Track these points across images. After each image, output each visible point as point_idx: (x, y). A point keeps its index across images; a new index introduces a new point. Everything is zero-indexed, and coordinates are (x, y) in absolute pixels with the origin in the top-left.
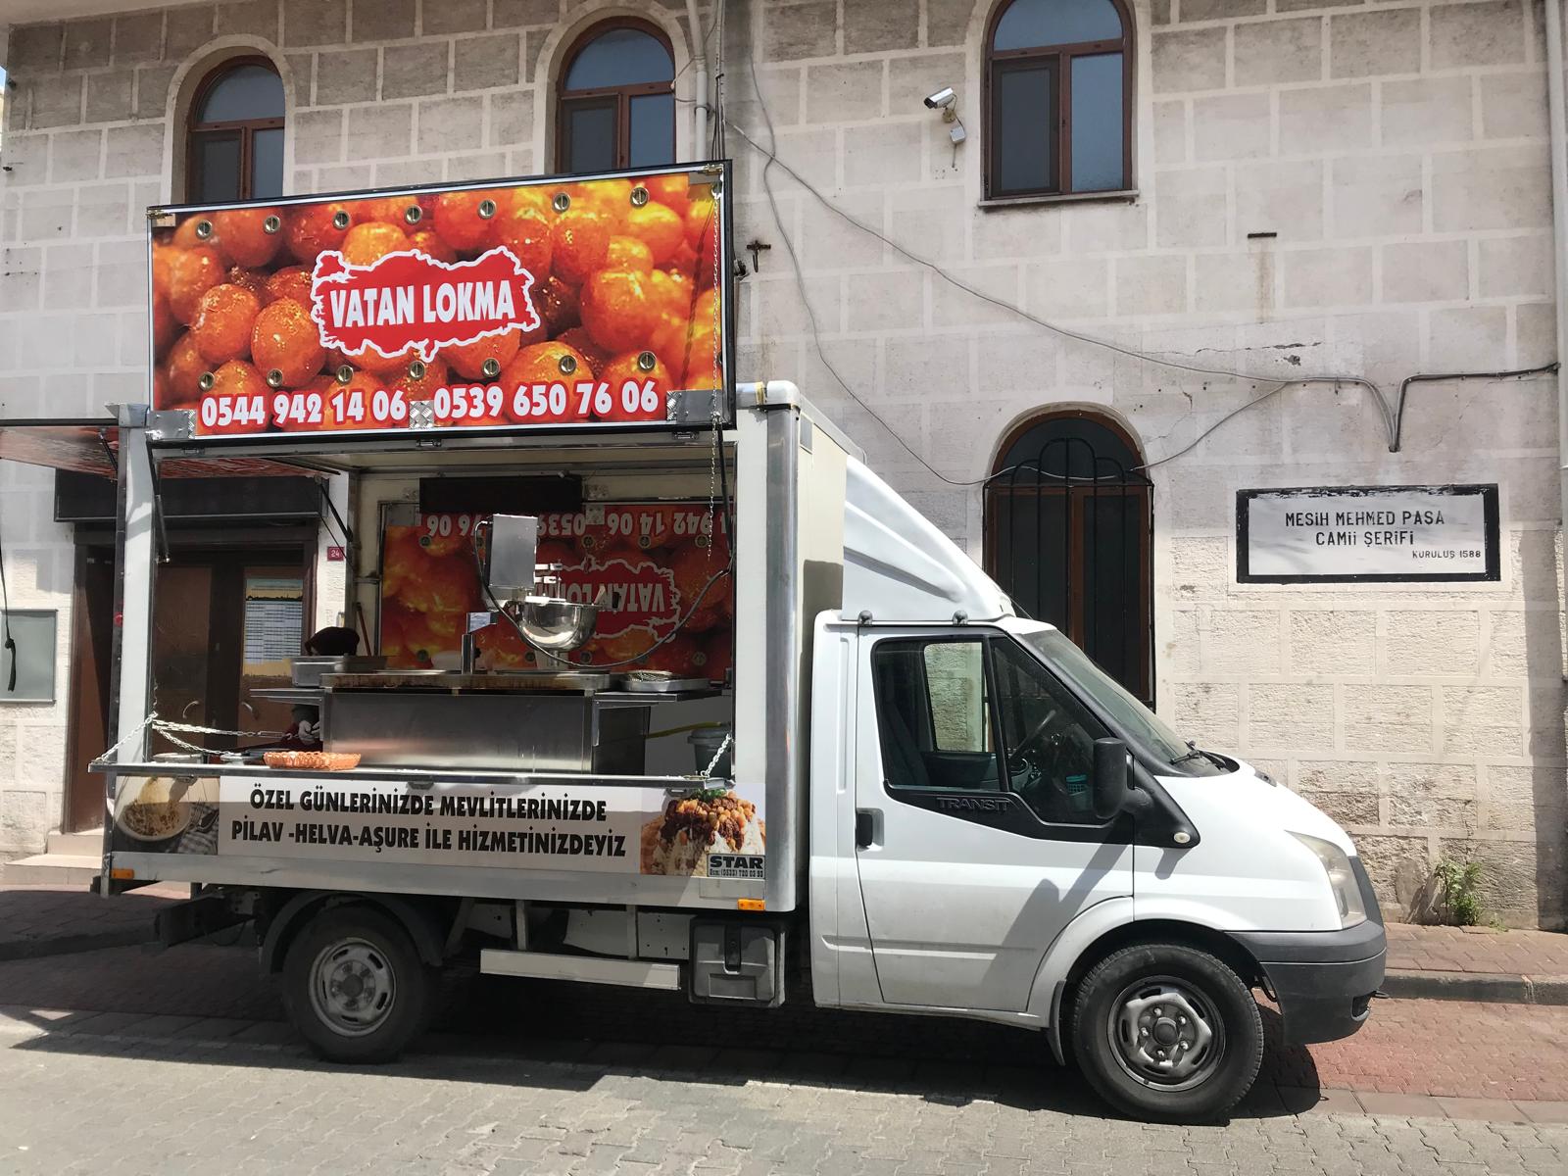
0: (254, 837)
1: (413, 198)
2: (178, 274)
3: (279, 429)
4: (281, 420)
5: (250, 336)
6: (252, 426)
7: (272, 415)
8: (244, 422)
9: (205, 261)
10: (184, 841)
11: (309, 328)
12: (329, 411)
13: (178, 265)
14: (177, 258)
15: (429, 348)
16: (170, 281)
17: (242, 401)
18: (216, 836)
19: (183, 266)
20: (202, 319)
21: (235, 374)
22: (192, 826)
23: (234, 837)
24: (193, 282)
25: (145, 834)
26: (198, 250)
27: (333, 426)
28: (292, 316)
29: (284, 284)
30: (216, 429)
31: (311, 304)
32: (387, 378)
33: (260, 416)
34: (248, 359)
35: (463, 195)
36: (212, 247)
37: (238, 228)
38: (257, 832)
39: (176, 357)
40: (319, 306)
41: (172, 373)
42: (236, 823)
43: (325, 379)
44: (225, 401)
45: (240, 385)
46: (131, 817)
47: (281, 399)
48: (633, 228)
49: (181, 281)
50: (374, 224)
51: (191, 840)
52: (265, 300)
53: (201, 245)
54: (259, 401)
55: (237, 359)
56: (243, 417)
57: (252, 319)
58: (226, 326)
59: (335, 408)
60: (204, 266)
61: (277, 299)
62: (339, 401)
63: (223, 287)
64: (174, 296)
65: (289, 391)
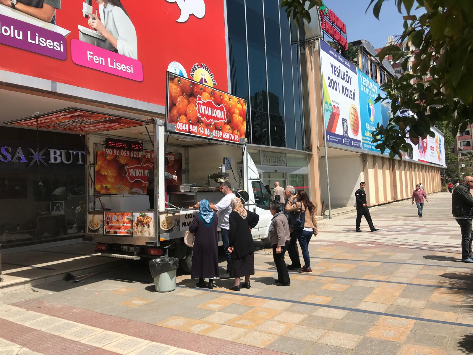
0: (186, 226)
1: (212, 90)
2: (174, 90)
3: (190, 133)
4: (191, 131)
5: (186, 110)
6: (186, 131)
7: (189, 129)
8: (185, 130)
9: (179, 89)
10: (174, 229)
11: (196, 111)
12: (198, 131)
13: (174, 88)
14: (174, 87)
15: (213, 121)
16: (172, 92)
17: (184, 125)
18: (179, 227)
19: (175, 89)
20: (178, 103)
21: (183, 118)
22: (175, 225)
23: (183, 226)
24: (176, 94)
25: (166, 229)
26: (178, 86)
27: (199, 134)
28: (193, 108)
29: (192, 100)
30: (180, 130)
31: (196, 106)
32: (207, 125)
33: (187, 129)
34: (186, 115)
35: (218, 92)
36: (180, 86)
37: (185, 84)
38: (186, 225)
39: (173, 111)
40: (197, 107)
41: (172, 114)
42: (183, 223)
43: (198, 123)
44: (181, 124)
45: (184, 121)
46: (163, 225)
47: (191, 126)
48: (237, 107)
49: (174, 92)
50: (206, 93)
51: (175, 228)
52: (189, 103)
53: (178, 85)
54: (187, 125)
55: (184, 115)
56: (185, 129)
57: (187, 106)
58: (182, 106)
59: (199, 130)
60: (179, 91)
61: (191, 103)
62: (200, 129)
63: (182, 97)
64: (173, 96)
65: (193, 125)
